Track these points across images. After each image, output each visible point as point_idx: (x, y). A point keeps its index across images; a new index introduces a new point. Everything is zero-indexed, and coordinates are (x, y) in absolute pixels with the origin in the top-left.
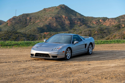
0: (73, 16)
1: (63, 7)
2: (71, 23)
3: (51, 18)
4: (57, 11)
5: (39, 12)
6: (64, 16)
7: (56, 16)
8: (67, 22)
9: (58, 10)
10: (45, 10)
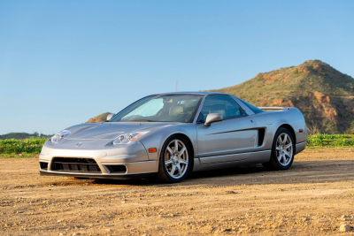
0: (346, 93)
1: (316, 66)
2: (340, 116)
3: (281, 100)
4: (297, 80)
5: (244, 84)
6: (318, 95)
7: (294, 94)
8: (329, 112)
9: (301, 77)
10: (261, 77)
